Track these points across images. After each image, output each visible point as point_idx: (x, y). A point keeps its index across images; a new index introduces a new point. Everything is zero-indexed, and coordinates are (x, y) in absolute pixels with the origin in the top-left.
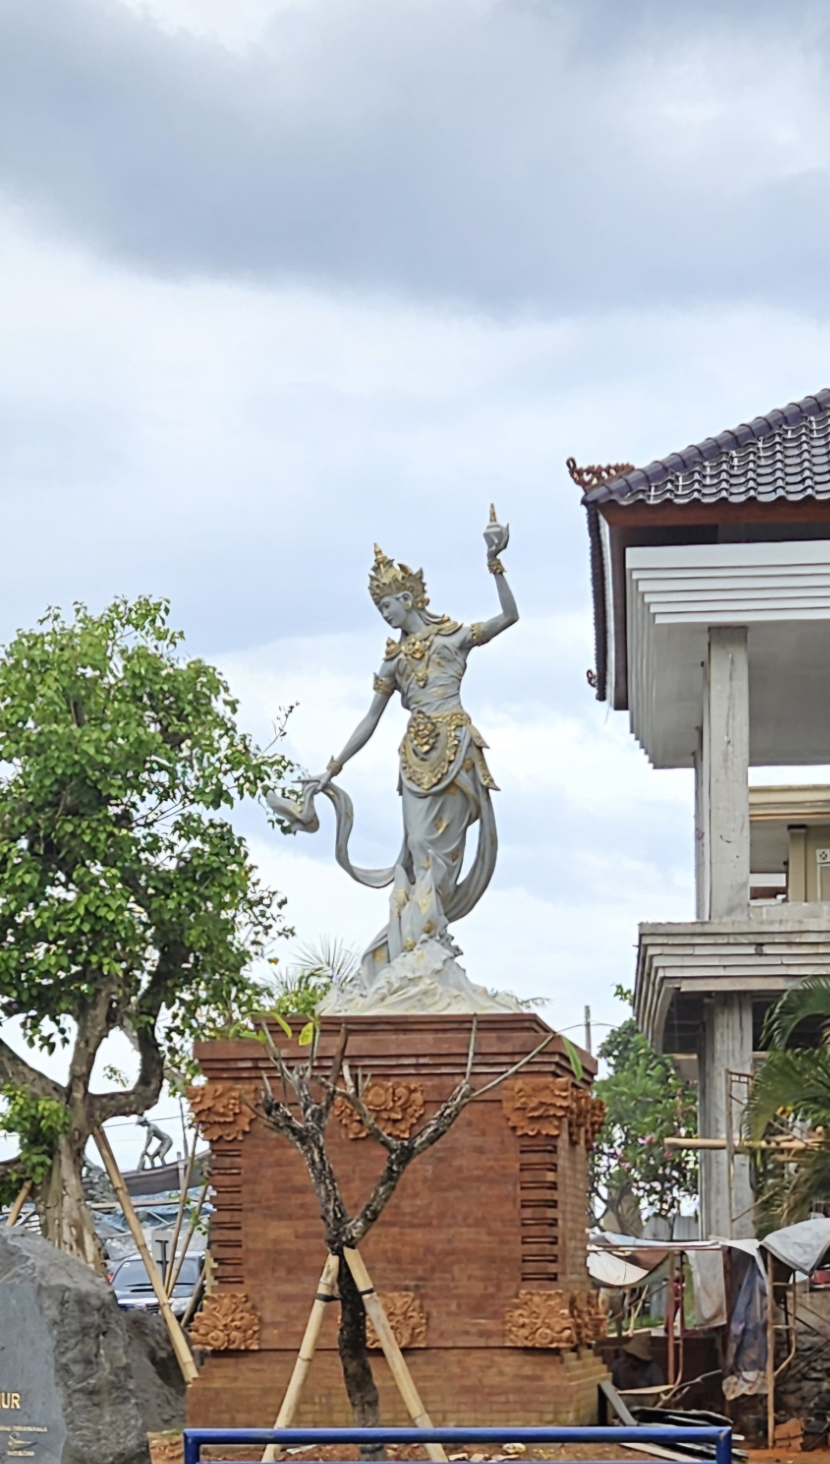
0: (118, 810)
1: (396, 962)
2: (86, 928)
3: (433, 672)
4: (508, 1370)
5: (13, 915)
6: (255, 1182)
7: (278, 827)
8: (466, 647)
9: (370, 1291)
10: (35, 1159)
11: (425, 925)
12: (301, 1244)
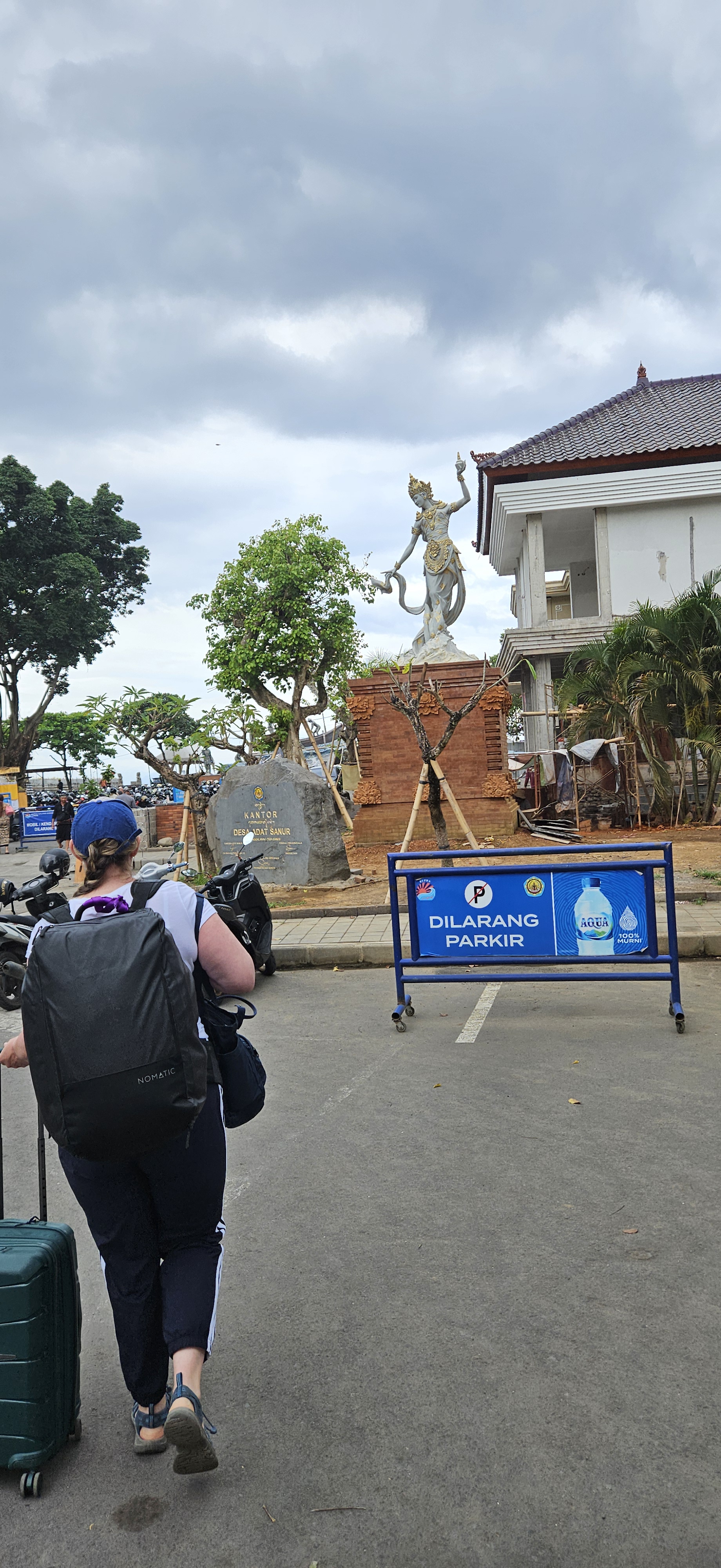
0: (306, 597)
1: (428, 643)
2: (297, 643)
3: (436, 524)
4: (484, 807)
5: (268, 640)
6: (376, 736)
7: (366, 601)
8: (449, 513)
9: (443, 779)
10: (282, 733)
11: (439, 627)
12: (396, 760)
